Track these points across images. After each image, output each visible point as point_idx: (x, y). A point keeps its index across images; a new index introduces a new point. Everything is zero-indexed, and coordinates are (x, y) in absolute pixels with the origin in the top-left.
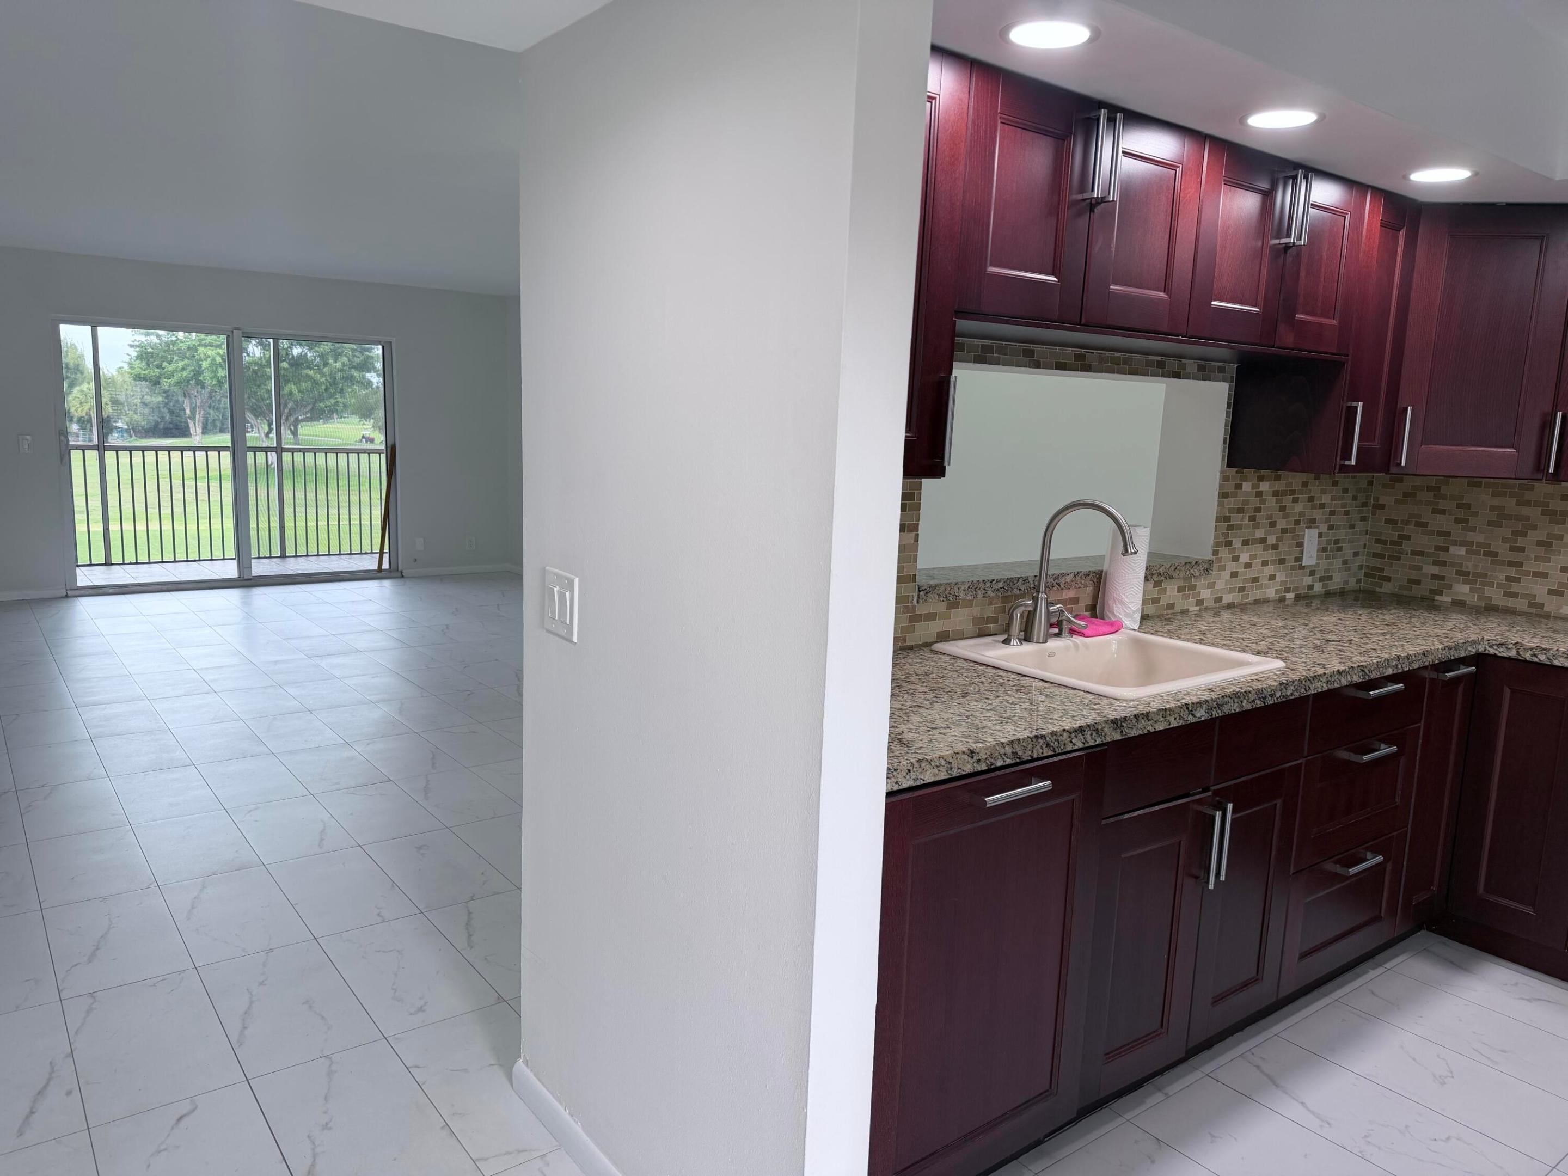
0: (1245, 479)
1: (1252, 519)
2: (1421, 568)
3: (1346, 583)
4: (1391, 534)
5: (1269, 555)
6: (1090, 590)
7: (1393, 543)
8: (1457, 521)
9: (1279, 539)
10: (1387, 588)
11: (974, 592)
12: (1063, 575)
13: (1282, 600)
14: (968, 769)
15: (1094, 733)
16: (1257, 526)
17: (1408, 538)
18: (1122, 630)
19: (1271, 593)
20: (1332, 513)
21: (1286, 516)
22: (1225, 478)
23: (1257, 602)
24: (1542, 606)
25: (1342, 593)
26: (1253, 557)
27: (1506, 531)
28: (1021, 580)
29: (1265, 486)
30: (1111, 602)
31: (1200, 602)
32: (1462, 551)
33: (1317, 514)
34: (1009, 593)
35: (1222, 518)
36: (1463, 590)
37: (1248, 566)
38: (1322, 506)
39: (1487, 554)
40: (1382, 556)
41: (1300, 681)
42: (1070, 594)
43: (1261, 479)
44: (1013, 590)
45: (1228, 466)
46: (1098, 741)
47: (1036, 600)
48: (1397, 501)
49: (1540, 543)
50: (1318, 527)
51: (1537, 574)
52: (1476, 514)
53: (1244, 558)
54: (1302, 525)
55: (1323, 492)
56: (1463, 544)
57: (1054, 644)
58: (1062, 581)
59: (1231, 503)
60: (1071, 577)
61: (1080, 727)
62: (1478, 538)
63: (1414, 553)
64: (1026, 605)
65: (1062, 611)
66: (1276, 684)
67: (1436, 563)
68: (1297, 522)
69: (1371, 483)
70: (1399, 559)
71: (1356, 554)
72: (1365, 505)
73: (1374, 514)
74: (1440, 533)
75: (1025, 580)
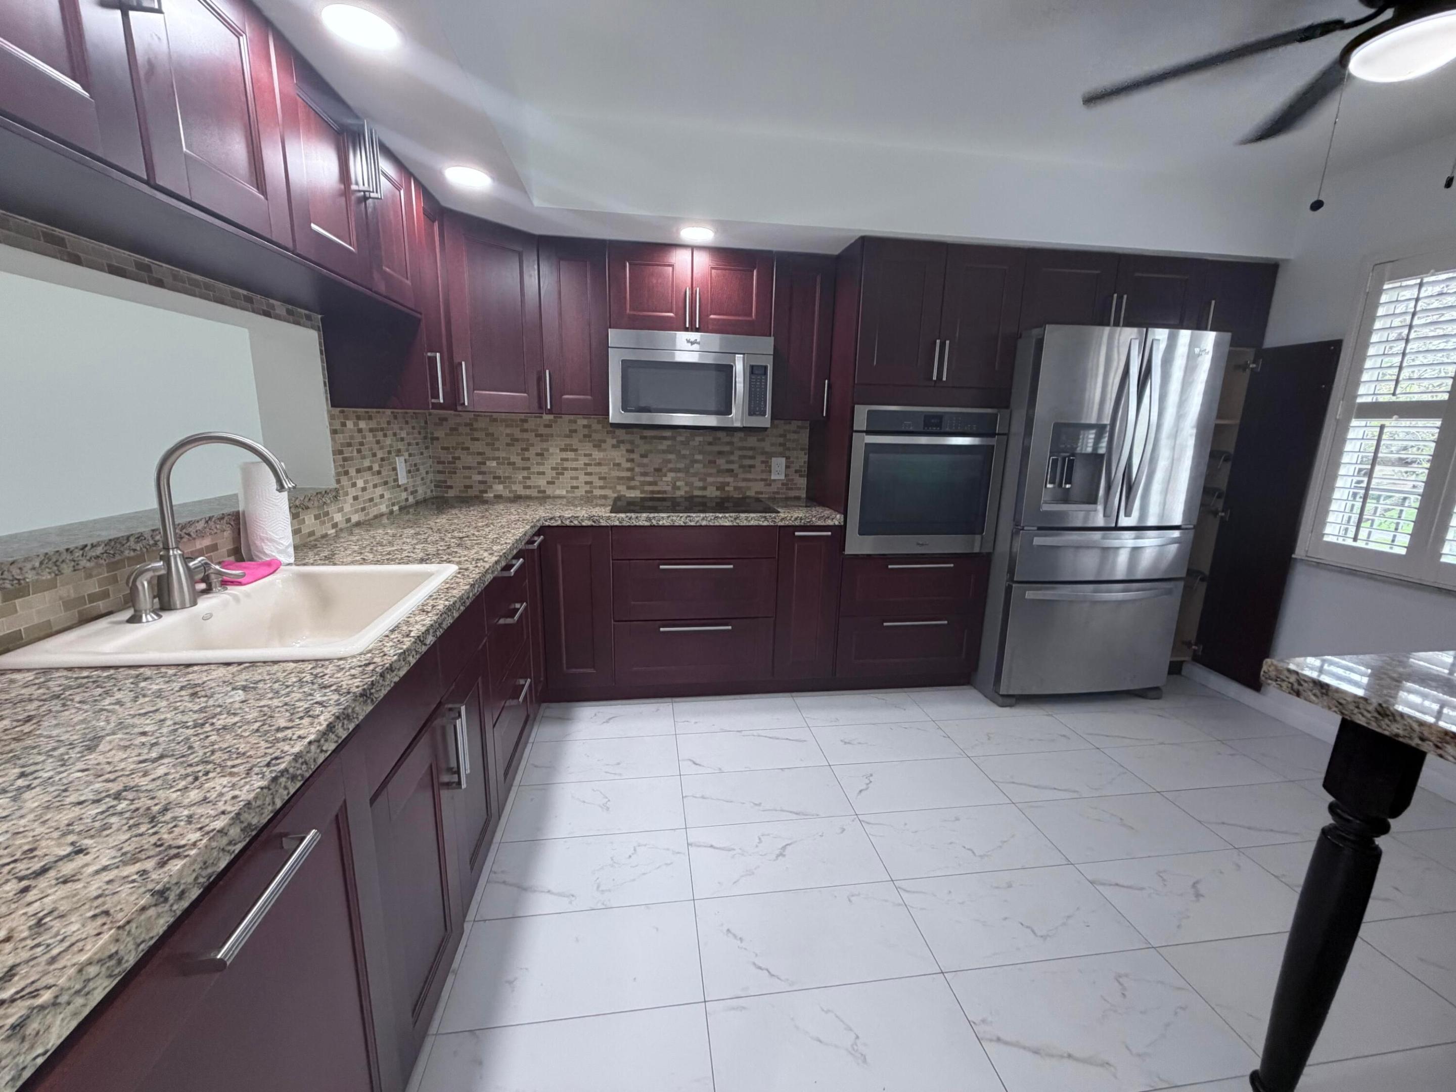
0: (347, 418)
1: (359, 451)
2: (470, 477)
3: (425, 493)
4: (447, 457)
5: (377, 480)
6: (228, 534)
7: (449, 463)
8: (487, 444)
9: (381, 466)
10: (451, 493)
11: (55, 568)
12: (191, 523)
13: (392, 512)
14: (161, 926)
15: (346, 722)
16: (363, 457)
17: (459, 458)
18: (282, 567)
19: (383, 508)
20: (409, 444)
21: (382, 448)
22: (332, 417)
23: (376, 517)
24: (544, 492)
25: (425, 501)
26: (366, 482)
27: (518, 448)
28: (132, 539)
29: (362, 424)
30: (258, 543)
31: (335, 526)
32: (494, 464)
33: (401, 446)
34: (118, 557)
35: (338, 452)
36: (499, 488)
37: (364, 489)
38: (402, 439)
39: (509, 464)
40: (443, 472)
41: (480, 578)
42: (207, 542)
43: (359, 418)
44: (122, 552)
45: (333, 406)
46: (351, 727)
47: (166, 559)
48: (446, 435)
49: (537, 454)
50: (403, 455)
51: (539, 473)
52: (498, 439)
53: (360, 483)
54: (393, 454)
55: (401, 429)
56: (494, 459)
57: (205, 604)
58: (192, 530)
59: (340, 437)
60: (203, 522)
61: (328, 725)
62: (502, 454)
63: (464, 468)
64: (154, 569)
65: (206, 563)
66: (468, 587)
67: (480, 473)
68: (389, 452)
69: (426, 423)
70: (455, 473)
71: (427, 473)
72: (425, 438)
73: (432, 444)
74: (479, 454)
75: (138, 538)
